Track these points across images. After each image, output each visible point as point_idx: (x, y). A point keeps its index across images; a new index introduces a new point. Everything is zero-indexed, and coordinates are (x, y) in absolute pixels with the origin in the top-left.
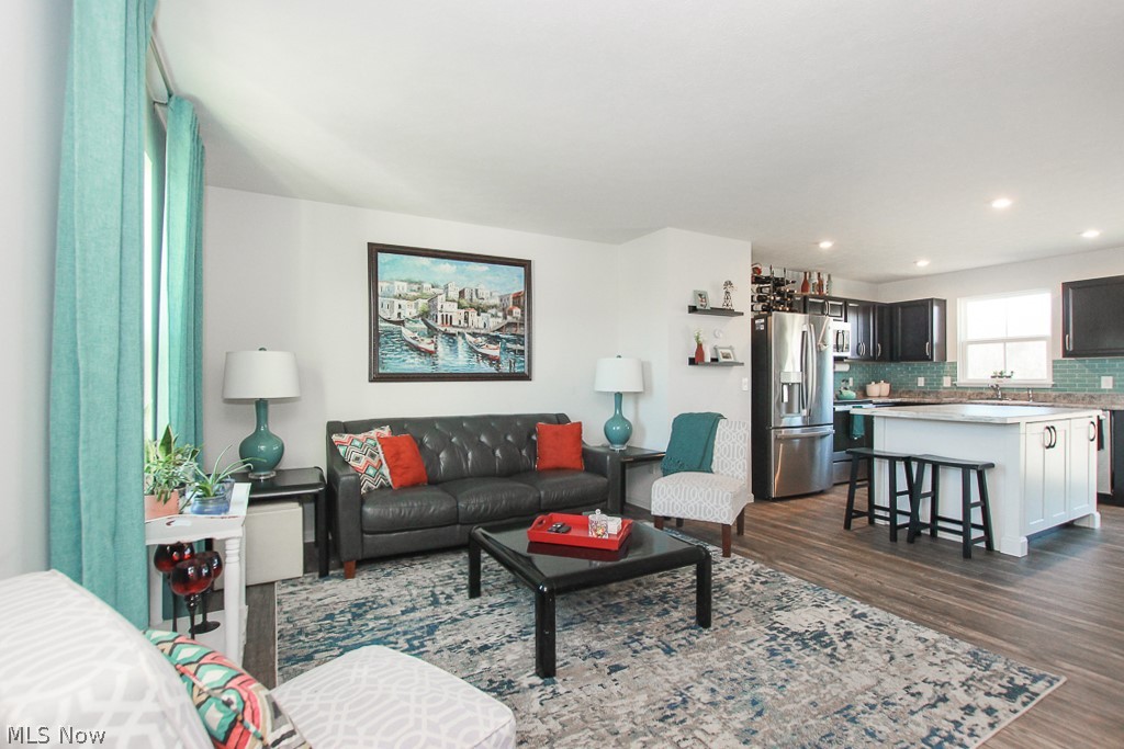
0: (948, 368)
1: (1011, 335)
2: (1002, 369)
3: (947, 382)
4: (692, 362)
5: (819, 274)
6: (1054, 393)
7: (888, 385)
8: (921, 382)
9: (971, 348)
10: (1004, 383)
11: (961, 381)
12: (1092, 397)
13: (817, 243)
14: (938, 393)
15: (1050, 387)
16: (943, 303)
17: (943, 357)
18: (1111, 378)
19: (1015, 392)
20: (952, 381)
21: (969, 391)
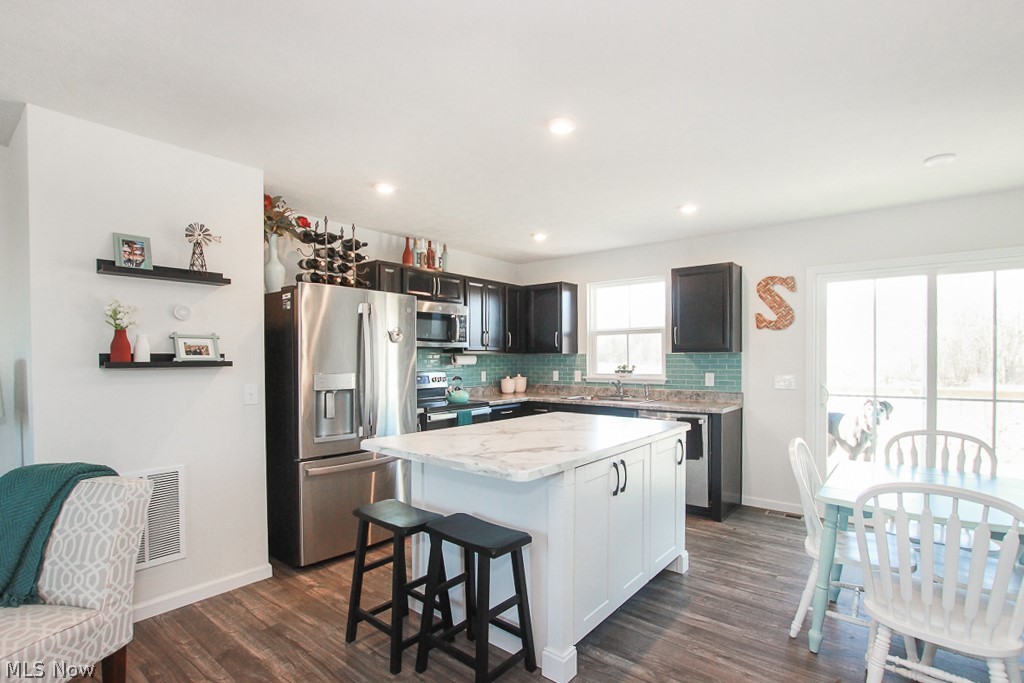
0: (578, 359)
1: (635, 325)
2: (625, 363)
3: (577, 376)
4: (106, 361)
5: (430, 243)
6: (667, 390)
7: (525, 379)
8: (556, 376)
9: (600, 339)
10: (627, 378)
11: (590, 376)
12: (698, 395)
13: (373, 185)
14: (570, 388)
15: (663, 383)
16: (573, 288)
17: (574, 348)
18: (713, 374)
19: (635, 388)
20: (583, 375)
21: (597, 387)
